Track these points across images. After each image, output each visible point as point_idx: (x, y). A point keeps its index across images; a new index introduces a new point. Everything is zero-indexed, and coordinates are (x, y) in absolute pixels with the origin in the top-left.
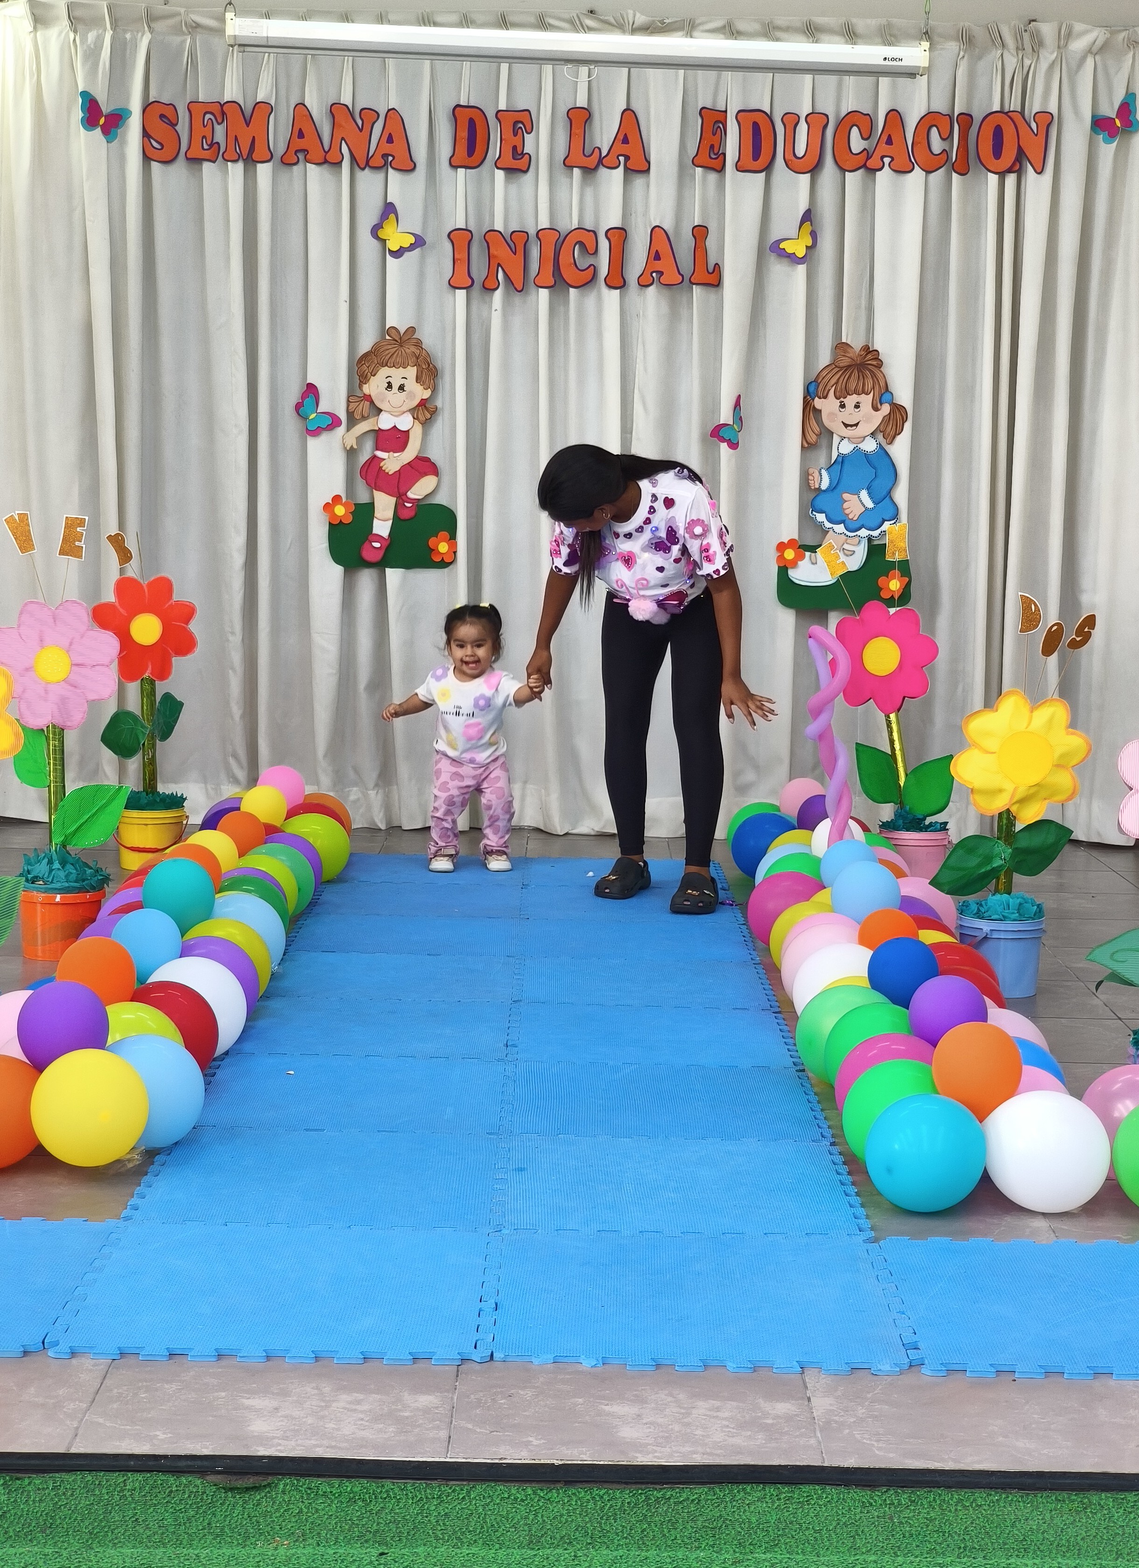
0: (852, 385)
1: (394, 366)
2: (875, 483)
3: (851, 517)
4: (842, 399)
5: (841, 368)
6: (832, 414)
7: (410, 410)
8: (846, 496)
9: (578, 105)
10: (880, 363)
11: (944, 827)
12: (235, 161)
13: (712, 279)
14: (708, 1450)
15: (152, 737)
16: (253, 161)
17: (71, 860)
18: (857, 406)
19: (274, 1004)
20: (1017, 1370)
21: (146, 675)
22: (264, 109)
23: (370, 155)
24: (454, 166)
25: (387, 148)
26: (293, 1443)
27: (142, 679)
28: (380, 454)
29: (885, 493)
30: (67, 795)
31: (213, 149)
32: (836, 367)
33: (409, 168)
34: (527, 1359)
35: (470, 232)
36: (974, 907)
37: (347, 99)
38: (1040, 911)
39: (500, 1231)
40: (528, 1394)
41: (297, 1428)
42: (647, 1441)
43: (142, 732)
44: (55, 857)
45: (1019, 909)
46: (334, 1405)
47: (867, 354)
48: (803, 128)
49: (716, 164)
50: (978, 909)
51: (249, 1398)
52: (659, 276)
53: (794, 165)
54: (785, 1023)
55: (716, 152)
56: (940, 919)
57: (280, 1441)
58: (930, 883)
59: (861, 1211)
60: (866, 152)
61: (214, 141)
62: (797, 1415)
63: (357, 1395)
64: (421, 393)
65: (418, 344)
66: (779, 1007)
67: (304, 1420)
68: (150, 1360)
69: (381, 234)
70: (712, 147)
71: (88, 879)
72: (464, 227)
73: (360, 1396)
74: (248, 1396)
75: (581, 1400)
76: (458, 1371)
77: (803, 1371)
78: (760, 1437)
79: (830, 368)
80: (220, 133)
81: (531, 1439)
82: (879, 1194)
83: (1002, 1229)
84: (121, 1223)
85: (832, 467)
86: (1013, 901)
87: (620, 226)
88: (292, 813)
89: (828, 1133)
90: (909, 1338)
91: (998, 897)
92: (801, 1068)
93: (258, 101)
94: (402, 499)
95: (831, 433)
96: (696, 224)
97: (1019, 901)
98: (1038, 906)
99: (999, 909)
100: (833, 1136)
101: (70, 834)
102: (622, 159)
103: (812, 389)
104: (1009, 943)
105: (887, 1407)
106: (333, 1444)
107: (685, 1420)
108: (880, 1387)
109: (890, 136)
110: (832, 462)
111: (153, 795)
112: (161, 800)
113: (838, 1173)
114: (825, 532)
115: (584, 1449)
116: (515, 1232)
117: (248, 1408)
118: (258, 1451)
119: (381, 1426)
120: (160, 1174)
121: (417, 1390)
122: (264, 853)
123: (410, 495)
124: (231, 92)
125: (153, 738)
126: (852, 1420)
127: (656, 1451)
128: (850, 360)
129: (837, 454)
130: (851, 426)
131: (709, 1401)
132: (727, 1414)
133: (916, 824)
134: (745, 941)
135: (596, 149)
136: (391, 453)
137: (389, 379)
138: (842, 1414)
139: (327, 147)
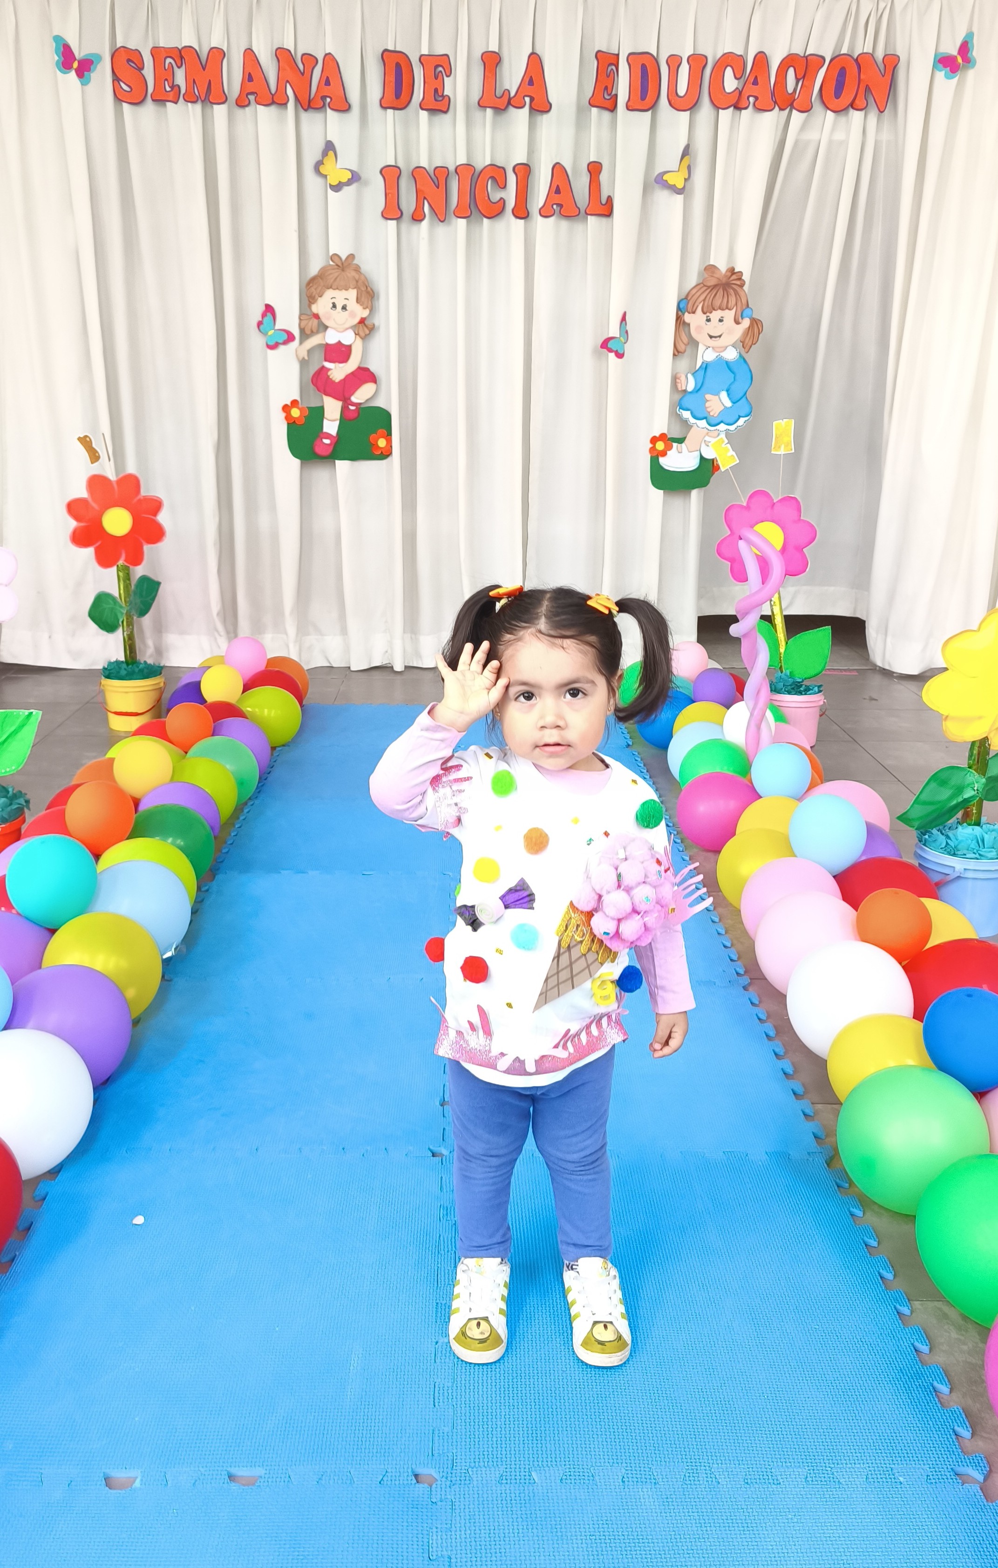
0: (717, 302)
1: (337, 289)
2: (733, 387)
3: (712, 414)
4: (708, 314)
5: (709, 287)
6: (699, 328)
7: (352, 327)
8: (708, 397)
9: (490, 50)
10: (743, 283)
12: (194, 103)
13: (605, 210)
16: (210, 102)
18: (721, 320)
21: (121, 562)
22: (218, 54)
23: (312, 96)
24: (384, 107)
25: (326, 90)
27: (118, 566)
28: (328, 365)
29: (741, 395)
31: (174, 91)
32: (705, 286)
33: (344, 107)
35: (399, 168)
36: (942, 839)
37: (289, 44)
43: (121, 612)
47: (732, 275)
48: (685, 70)
49: (608, 104)
50: (947, 842)
52: (559, 207)
53: (676, 103)
55: (609, 93)
60: (736, 91)
61: (175, 84)
64: (361, 312)
65: (357, 269)
69: (322, 169)
70: (606, 89)
72: (393, 164)
80: (180, 77)
85: (698, 373)
86: (987, 835)
87: (525, 162)
88: (250, 686)
91: (970, 830)
93: (212, 46)
94: (347, 403)
95: (698, 343)
96: (592, 160)
99: (973, 845)
102: (527, 99)
103: (681, 306)
109: (756, 78)
110: (698, 368)
111: (133, 665)
112: (140, 669)
114: (691, 427)
122: (201, 754)
123: (354, 399)
124: (188, 39)
125: (131, 616)
128: (716, 280)
129: (702, 361)
130: (716, 337)
133: (796, 687)
135: (506, 91)
136: (337, 364)
137: (334, 300)
139: (273, 90)
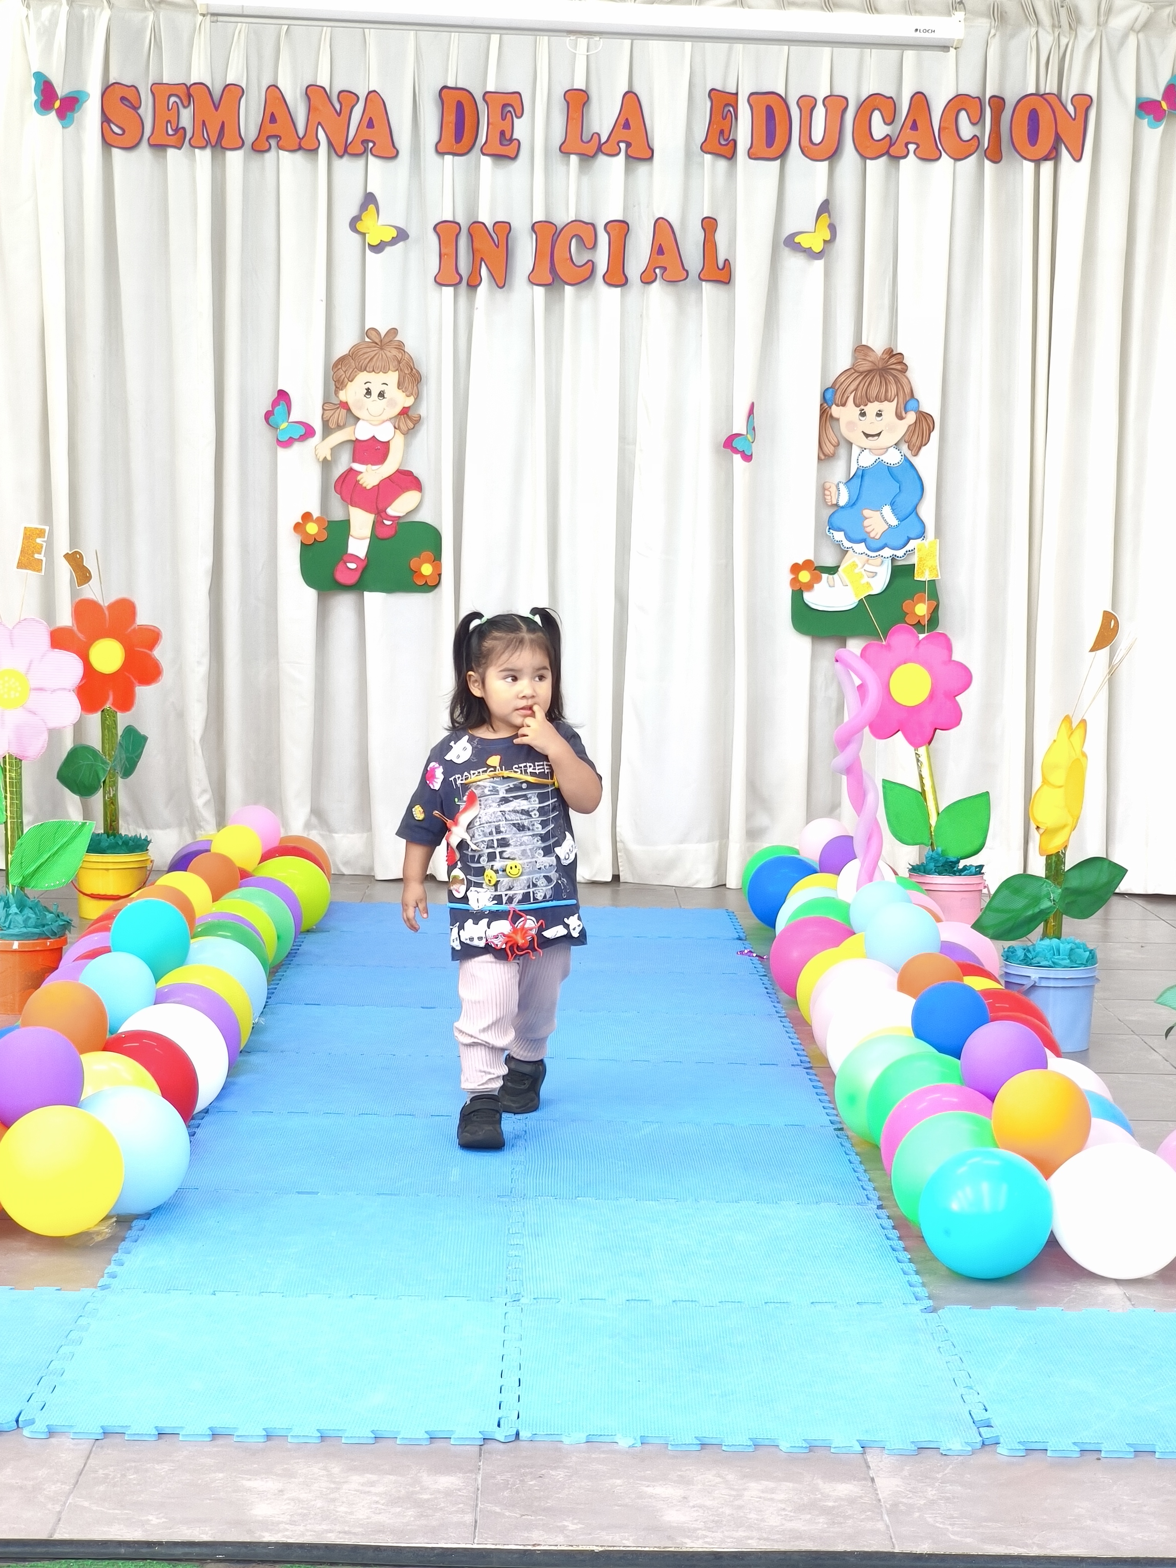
0: (873, 392)
1: (373, 371)
2: (898, 499)
3: (872, 535)
4: (862, 407)
5: (862, 373)
6: (850, 424)
7: (390, 419)
8: (867, 513)
9: (575, 87)
10: (903, 367)
11: (979, 870)
12: (202, 148)
13: (722, 276)
14: (765, 1535)
15: (113, 774)
16: (222, 147)
17: (29, 903)
18: (879, 415)
19: (255, 1059)
20: (1103, 1449)
21: (107, 706)
22: (234, 91)
23: (350, 140)
24: (440, 152)
25: (368, 134)
26: (302, 1528)
27: (102, 711)
28: (357, 467)
29: (910, 509)
30: (25, 832)
31: (178, 134)
32: (856, 371)
33: (391, 154)
34: (557, 1438)
35: (458, 224)
36: (1020, 953)
37: (323, 82)
38: (1093, 958)
39: (519, 1300)
40: (560, 1474)
41: (305, 1511)
42: (696, 1526)
43: (103, 769)
44: (12, 900)
45: (1070, 955)
46: (345, 1486)
47: (890, 358)
48: (820, 113)
49: (727, 150)
50: (1025, 954)
51: (250, 1480)
52: (662, 271)
53: (810, 151)
54: (817, 1078)
55: (726, 137)
56: (983, 966)
57: (287, 1526)
58: (971, 927)
59: (916, 1279)
60: (888, 138)
61: (180, 126)
62: (861, 1497)
63: (371, 1476)
64: (404, 400)
65: (400, 347)
66: (809, 1062)
67: (313, 1503)
68: (138, 1439)
69: (360, 226)
70: (722, 132)
71: (48, 925)
72: (451, 219)
73: (374, 1477)
74: (249, 1477)
75: (619, 1482)
76: (481, 1450)
77: (864, 1450)
78: (821, 1520)
79: (848, 373)
80: (186, 117)
81: (566, 1523)
82: (934, 1259)
83: (1072, 1296)
84: (99, 1293)
85: (852, 480)
86: (1065, 947)
87: (621, 218)
88: (267, 856)
89: (874, 1195)
90: (979, 1415)
91: (1047, 942)
92: (840, 1126)
93: (227, 83)
94: (381, 517)
95: (851, 444)
96: (705, 216)
97: (1069, 946)
98: (1091, 951)
99: (1049, 955)
100: (879, 1199)
101: (28, 875)
102: (623, 146)
103: (829, 396)
104: (1060, 992)
105: (960, 1488)
106: (347, 1529)
107: (736, 1503)
108: (951, 1466)
109: (915, 122)
110: (851, 476)
111: (115, 837)
112: (123, 842)
113: (888, 1238)
114: (845, 552)
115: (626, 1534)
116: (535, 1301)
117: (249, 1490)
118: (264, 1537)
119: (398, 1510)
120: (140, 1240)
121: (437, 1470)
122: (238, 898)
123: (392, 511)
124: (198, 74)
125: (114, 776)
126: (922, 1502)
127: (706, 1537)
128: (870, 364)
129: (857, 466)
130: (873, 436)
131: (763, 1482)
132: (782, 1496)
133: (949, 867)
134: (767, 993)
135: (595, 135)
136: (369, 466)
137: (368, 385)
138: (909, 1496)
139: (301, 132)
